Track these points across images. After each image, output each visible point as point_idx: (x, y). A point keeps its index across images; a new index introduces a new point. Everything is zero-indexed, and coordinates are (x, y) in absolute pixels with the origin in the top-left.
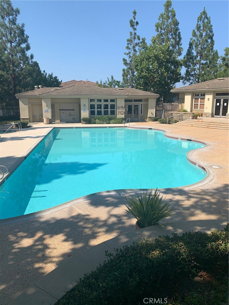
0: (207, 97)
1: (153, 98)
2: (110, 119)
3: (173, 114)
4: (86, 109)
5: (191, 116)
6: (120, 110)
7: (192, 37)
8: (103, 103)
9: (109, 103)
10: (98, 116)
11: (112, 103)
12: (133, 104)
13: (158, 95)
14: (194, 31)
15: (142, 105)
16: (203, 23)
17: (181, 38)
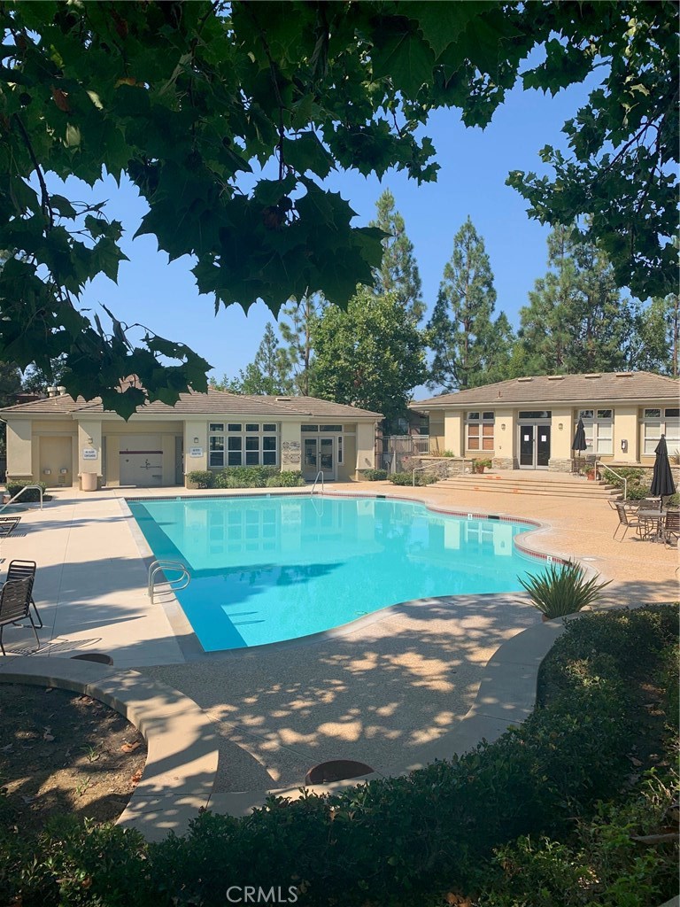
0: (499, 420)
1: (369, 423)
2: (265, 475)
3: (423, 461)
4: (201, 449)
5: (469, 466)
6: (291, 452)
7: (443, 279)
8: (243, 435)
9: (261, 435)
10: (231, 468)
11: (269, 434)
12: (319, 436)
13: (380, 417)
14: (448, 265)
15: (340, 438)
16: (468, 248)
17: (420, 280)
